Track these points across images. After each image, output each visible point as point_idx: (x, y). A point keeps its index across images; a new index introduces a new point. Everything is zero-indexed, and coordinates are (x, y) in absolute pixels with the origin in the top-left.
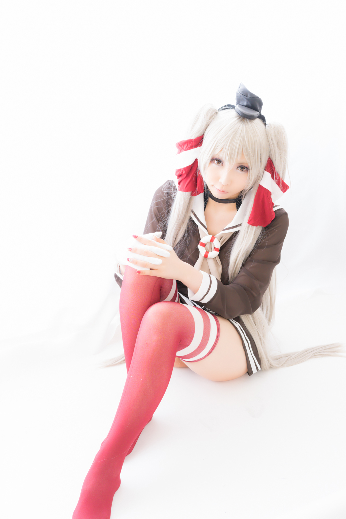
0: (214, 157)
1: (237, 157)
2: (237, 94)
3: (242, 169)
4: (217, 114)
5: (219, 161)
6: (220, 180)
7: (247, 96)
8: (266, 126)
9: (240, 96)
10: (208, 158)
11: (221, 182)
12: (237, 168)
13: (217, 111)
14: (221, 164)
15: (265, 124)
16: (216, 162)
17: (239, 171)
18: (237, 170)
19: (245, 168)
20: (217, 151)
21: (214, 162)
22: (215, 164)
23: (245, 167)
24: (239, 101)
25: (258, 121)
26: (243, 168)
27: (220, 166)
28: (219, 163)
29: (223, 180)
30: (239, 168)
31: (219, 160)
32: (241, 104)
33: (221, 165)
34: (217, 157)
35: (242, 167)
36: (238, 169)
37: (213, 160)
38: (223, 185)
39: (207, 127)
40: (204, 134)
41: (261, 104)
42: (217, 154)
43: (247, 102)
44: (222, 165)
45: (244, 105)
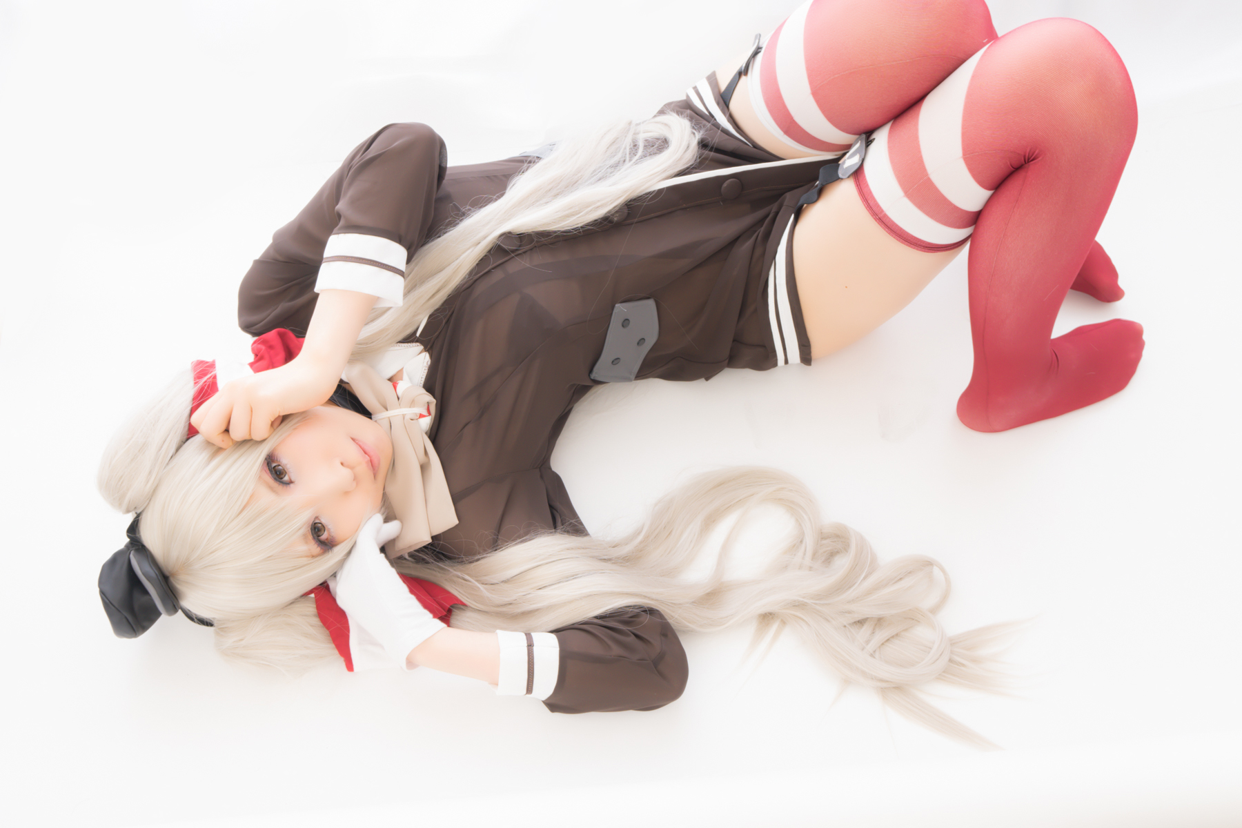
5: (316, 529)
8: (139, 512)
12: (291, 482)
14: (317, 521)
15: (138, 516)
16: (324, 536)
17: (292, 474)
18: (293, 480)
19: (274, 465)
21: (327, 539)
23: (270, 470)
25: (149, 537)
26: (276, 472)
30: (286, 478)
31: (315, 535)
33: (319, 520)
34: (315, 548)
36: (290, 480)
37: (329, 546)
44: (317, 518)
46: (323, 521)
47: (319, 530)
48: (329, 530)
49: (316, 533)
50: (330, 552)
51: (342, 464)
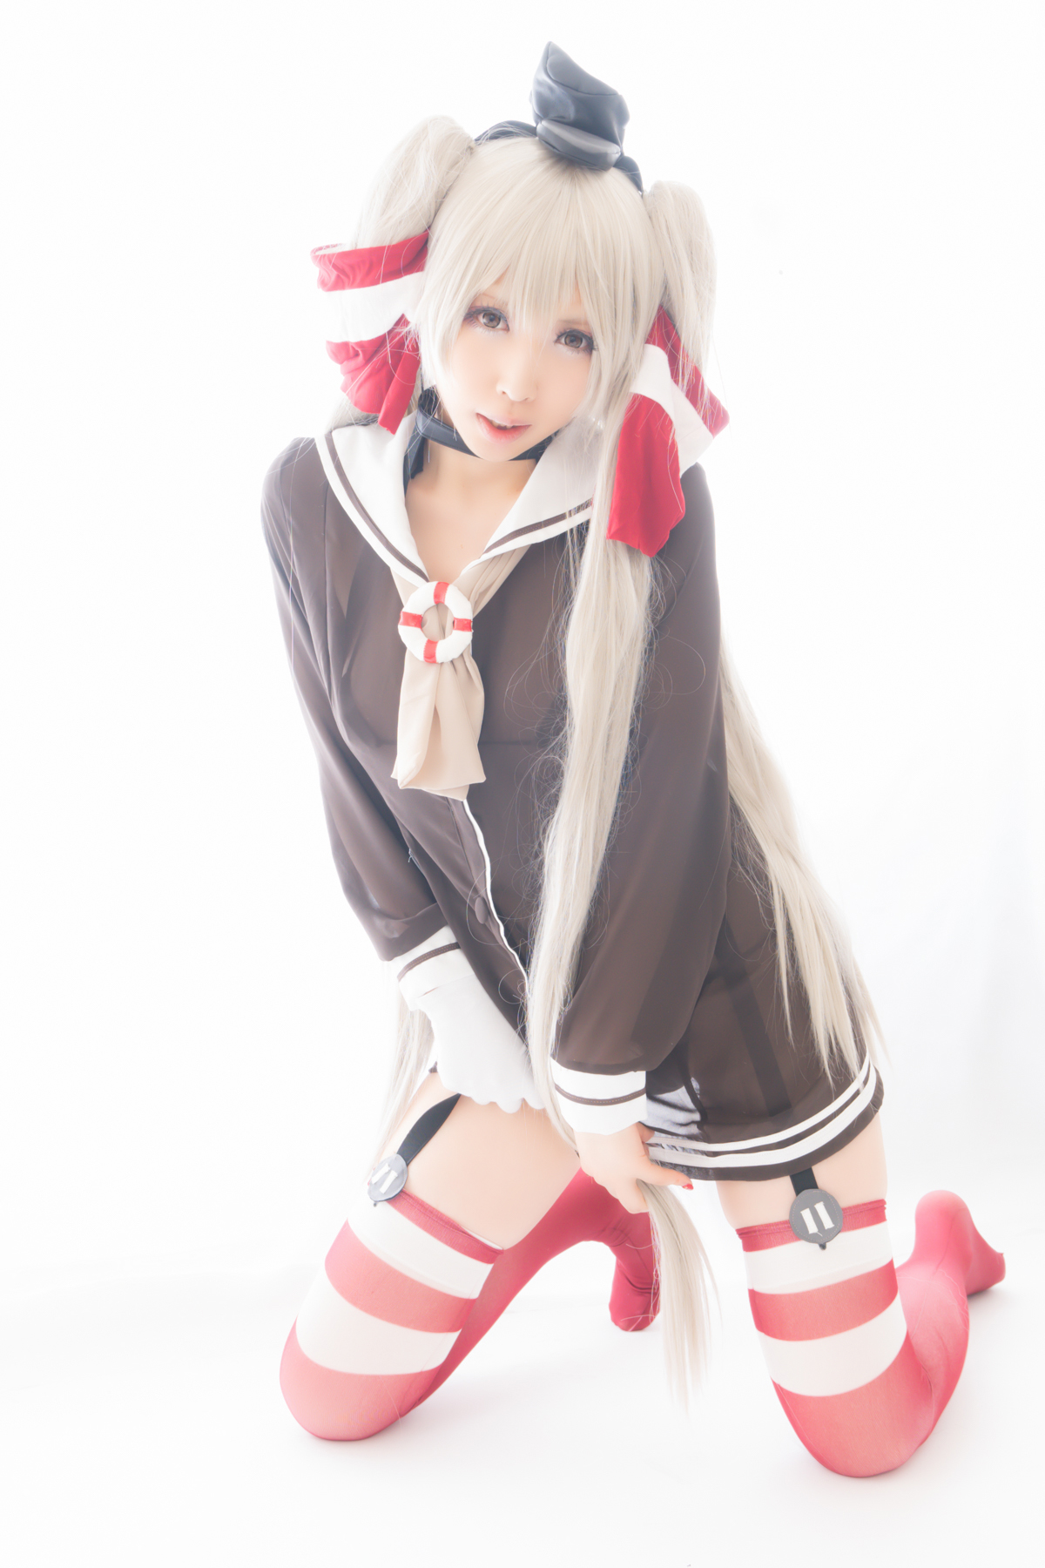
0: (478, 304)
1: (559, 297)
2: (539, 83)
3: (572, 341)
4: (471, 153)
5: (494, 317)
6: (500, 388)
7: (577, 90)
9: (551, 89)
10: (454, 309)
11: (504, 393)
12: (558, 341)
13: (473, 144)
14: (500, 326)
17: (565, 351)
18: (559, 345)
19: (584, 344)
20: (486, 283)
21: (477, 318)
22: (480, 332)
23: (585, 336)
24: (545, 109)
26: (577, 338)
27: (501, 332)
28: (495, 323)
29: (511, 386)
30: (563, 340)
31: (494, 312)
32: (552, 115)
33: (504, 330)
35: (573, 336)
36: (561, 343)
37: (471, 315)
38: (513, 403)
39: (439, 200)
40: (429, 228)
41: (623, 117)
42: (484, 294)
43: (577, 111)
44: (507, 329)
45: (565, 121)
47: (491, 320)
49: (493, 314)
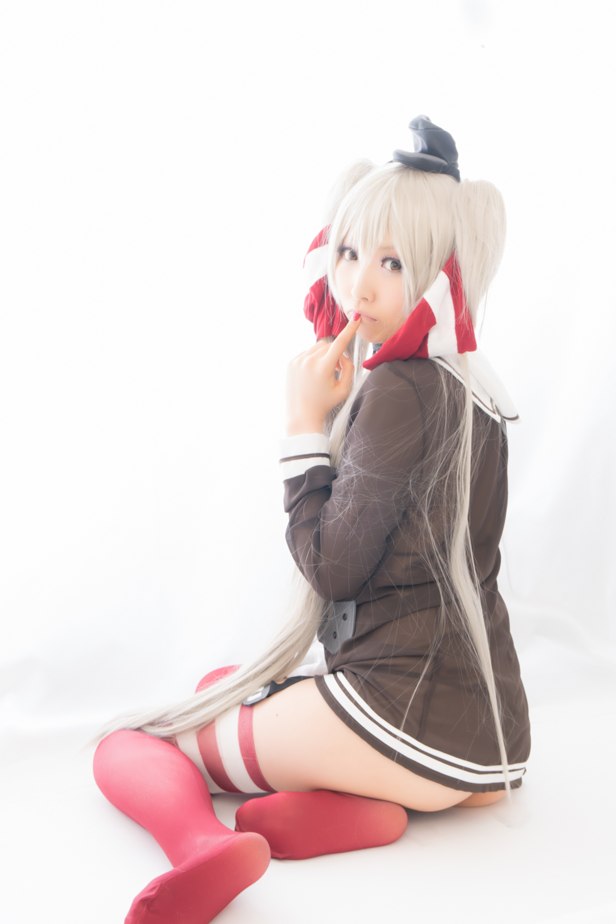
5: (354, 255)
16: (347, 254)
18: (383, 269)
21: (345, 254)
22: (345, 261)
23: (398, 262)
34: (348, 243)
37: (342, 250)
46: (353, 261)
47: (352, 256)
48: (347, 260)
49: (352, 252)
50: (336, 249)
51: (367, 299)
